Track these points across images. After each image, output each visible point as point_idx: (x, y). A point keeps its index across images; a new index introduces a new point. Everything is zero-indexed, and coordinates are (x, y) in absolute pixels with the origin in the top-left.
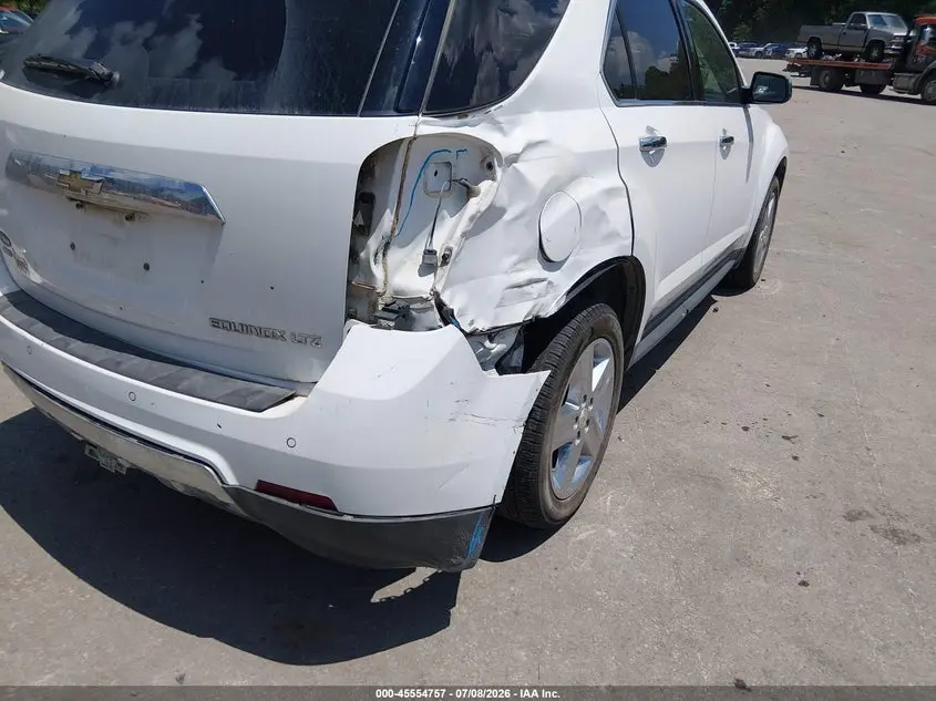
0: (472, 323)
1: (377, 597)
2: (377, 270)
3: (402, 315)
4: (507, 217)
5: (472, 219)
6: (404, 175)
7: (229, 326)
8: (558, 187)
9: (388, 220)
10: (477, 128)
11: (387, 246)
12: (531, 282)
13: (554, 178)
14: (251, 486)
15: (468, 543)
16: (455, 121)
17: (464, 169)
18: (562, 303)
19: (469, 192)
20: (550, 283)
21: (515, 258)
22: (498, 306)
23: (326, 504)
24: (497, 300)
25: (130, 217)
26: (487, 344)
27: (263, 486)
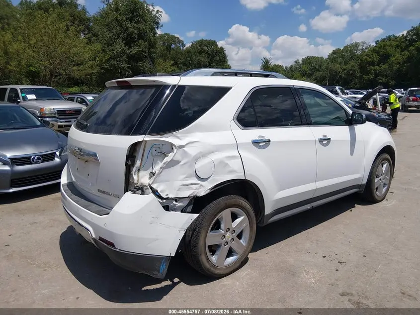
0: (167, 195)
1: (145, 288)
2: (135, 177)
3: (141, 190)
4: (181, 163)
5: (164, 163)
6: (144, 151)
7: (104, 192)
8: (203, 155)
9: (138, 163)
10: (169, 138)
11: (139, 170)
12: (192, 184)
13: (201, 152)
14: (98, 239)
15: (160, 268)
16: (159, 136)
17: (164, 149)
18: (207, 192)
19: (166, 156)
20: (201, 185)
21: (185, 176)
22: (178, 190)
23: (112, 245)
24: (177, 189)
25: (87, 161)
26: (174, 202)
27: (101, 239)
